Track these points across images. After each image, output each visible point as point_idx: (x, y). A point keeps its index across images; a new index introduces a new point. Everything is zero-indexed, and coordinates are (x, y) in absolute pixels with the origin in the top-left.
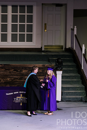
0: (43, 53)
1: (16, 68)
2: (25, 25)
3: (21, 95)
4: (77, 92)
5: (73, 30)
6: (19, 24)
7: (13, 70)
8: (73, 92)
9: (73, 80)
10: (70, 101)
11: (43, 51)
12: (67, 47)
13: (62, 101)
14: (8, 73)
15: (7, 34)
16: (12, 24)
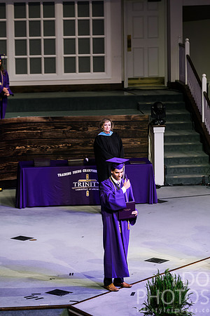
0: (126, 94)
1: (75, 125)
2: (89, 39)
3: (87, 176)
4: (193, 168)
5: (182, 46)
6: (79, 39)
7: (69, 127)
8: (186, 168)
9: (186, 144)
10: (181, 185)
11: (127, 90)
12: (173, 80)
13: (166, 184)
14: (60, 135)
15: (55, 58)
16: (64, 39)
